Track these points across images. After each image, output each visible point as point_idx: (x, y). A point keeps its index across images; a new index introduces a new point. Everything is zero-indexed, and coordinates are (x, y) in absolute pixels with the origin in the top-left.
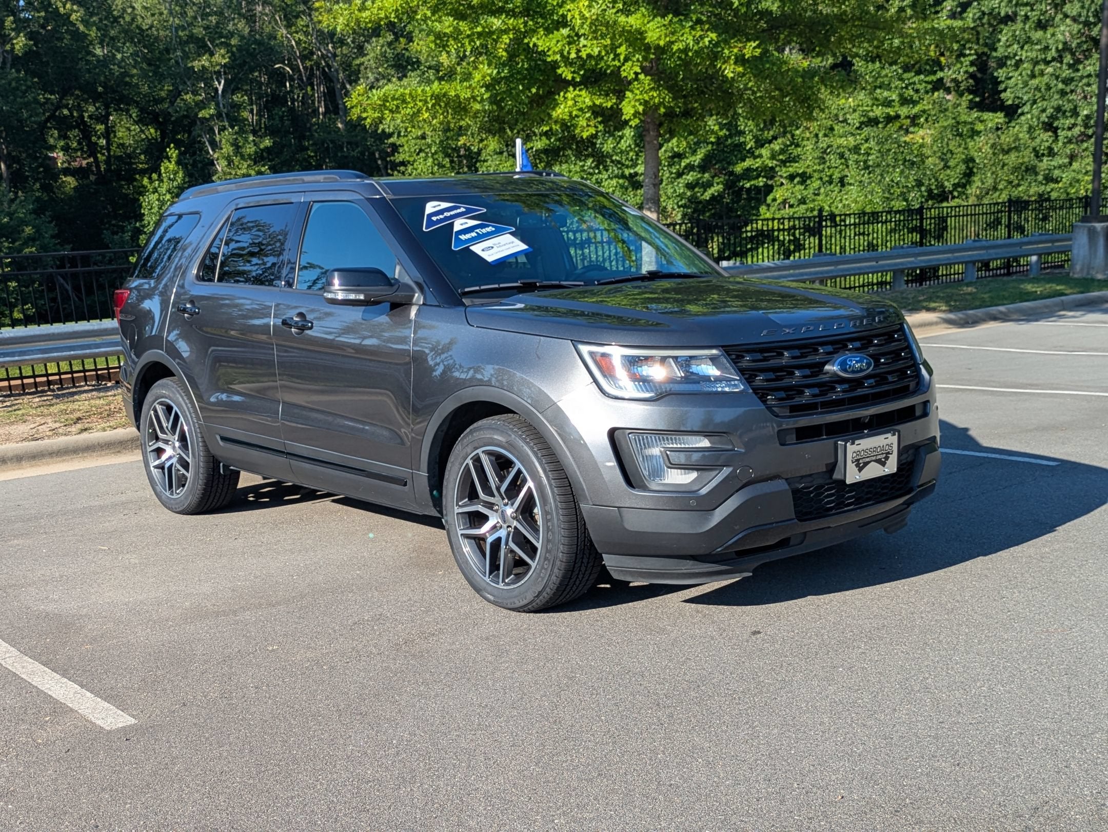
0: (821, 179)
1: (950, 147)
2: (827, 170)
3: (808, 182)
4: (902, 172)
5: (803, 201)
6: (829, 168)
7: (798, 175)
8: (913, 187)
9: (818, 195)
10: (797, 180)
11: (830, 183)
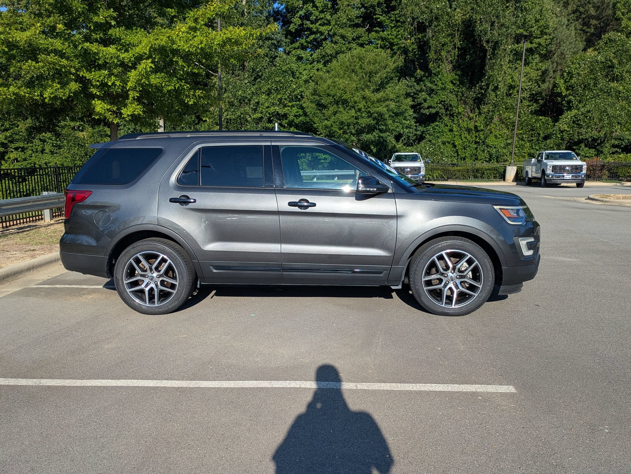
0: (32, 150)
1: (98, 141)
2: (34, 146)
3: (25, 151)
4: (78, 149)
5: (25, 160)
6: (35, 145)
7: (20, 147)
8: (84, 156)
9: (32, 157)
10: (20, 150)
11: (37, 152)
